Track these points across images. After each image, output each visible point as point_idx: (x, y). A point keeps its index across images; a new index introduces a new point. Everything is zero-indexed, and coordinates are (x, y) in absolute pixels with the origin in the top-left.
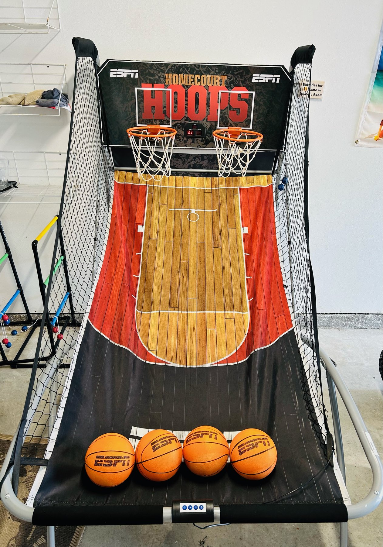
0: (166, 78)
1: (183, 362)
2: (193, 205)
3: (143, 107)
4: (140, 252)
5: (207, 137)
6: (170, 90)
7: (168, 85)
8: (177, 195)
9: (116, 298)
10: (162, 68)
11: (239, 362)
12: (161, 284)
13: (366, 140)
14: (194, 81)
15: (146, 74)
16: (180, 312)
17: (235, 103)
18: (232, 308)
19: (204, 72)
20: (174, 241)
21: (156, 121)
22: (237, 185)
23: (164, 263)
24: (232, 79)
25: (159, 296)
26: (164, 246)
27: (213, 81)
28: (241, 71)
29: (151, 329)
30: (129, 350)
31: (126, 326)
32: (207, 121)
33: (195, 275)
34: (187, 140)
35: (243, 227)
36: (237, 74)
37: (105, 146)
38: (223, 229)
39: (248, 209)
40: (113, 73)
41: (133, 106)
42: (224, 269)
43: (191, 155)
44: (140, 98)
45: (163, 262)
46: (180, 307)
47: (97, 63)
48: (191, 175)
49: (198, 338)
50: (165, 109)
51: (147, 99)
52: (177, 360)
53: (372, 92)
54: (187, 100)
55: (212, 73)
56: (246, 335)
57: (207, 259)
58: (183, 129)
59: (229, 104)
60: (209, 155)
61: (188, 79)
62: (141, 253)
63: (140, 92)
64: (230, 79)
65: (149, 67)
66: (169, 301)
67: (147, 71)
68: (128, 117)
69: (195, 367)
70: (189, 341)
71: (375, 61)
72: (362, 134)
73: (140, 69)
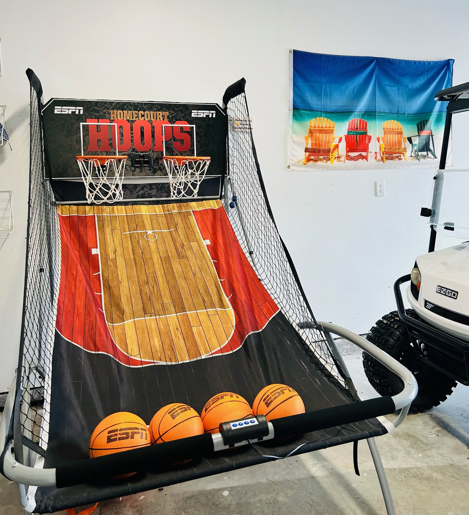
0: (111, 114)
1: (173, 359)
2: (148, 227)
3: (89, 140)
4: (99, 271)
5: (155, 167)
6: (116, 124)
7: (113, 120)
8: (129, 221)
9: (82, 311)
10: (107, 106)
11: (234, 351)
12: (129, 295)
13: (295, 165)
14: (138, 117)
15: (91, 111)
16: (157, 317)
17: (179, 136)
18: (213, 306)
19: (147, 109)
20: (134, 259)
21: (102, 153)
22: (189, 208)
23: (128, 278)
24: (174, 115)
25: (130, 307)
26: (125, 263)
27: (157, 116)
28: (181, 108)
29: (128, 338)
30: (109, 355)
31: (100, 334)
32: (153, 152)
33: (165, 283)
34: (135, 169)
35: (204, 240)
36: (178, 110)
37: (47, 180)
38: (185, 243)
39: (205, 226)
40: (57, 110)
41: (78, 140)
42: (195, 275)
43: (138, 185)
44: (85, 132)
45: (127, 276)
46: (156, 313)
47: (42, 101)
48: (141, 204)
49: (185, 336)
50: (111, 141)
51: (92, 133)
52: (167, 359)
53: (293, 126)
54: (133, 133)
55: (155, 109)
56: (234, 327)
57: (175, 270)
58: (130, 160)
59: (173, 136)
60: (157, 184)
61: (133, 115)
62: (100, 273)
63: (86, 127)
64: (171, 114)
65: (94, 105)
66: (142, 309)
67: (92, 108)
68: (72, 150)
69: (189, 361)
70: (175, 339)
71: (289, 101)
72: (292, 160)
73: (85, 106)
